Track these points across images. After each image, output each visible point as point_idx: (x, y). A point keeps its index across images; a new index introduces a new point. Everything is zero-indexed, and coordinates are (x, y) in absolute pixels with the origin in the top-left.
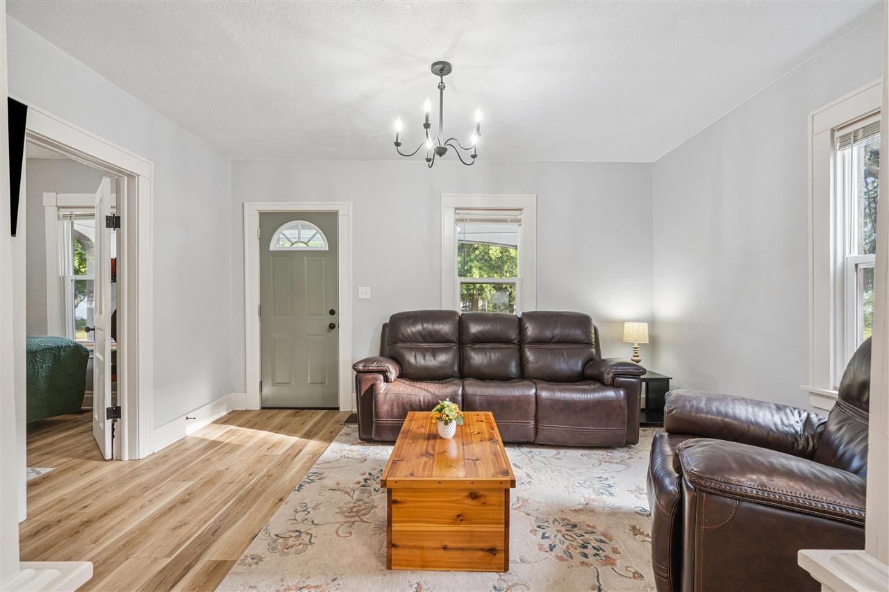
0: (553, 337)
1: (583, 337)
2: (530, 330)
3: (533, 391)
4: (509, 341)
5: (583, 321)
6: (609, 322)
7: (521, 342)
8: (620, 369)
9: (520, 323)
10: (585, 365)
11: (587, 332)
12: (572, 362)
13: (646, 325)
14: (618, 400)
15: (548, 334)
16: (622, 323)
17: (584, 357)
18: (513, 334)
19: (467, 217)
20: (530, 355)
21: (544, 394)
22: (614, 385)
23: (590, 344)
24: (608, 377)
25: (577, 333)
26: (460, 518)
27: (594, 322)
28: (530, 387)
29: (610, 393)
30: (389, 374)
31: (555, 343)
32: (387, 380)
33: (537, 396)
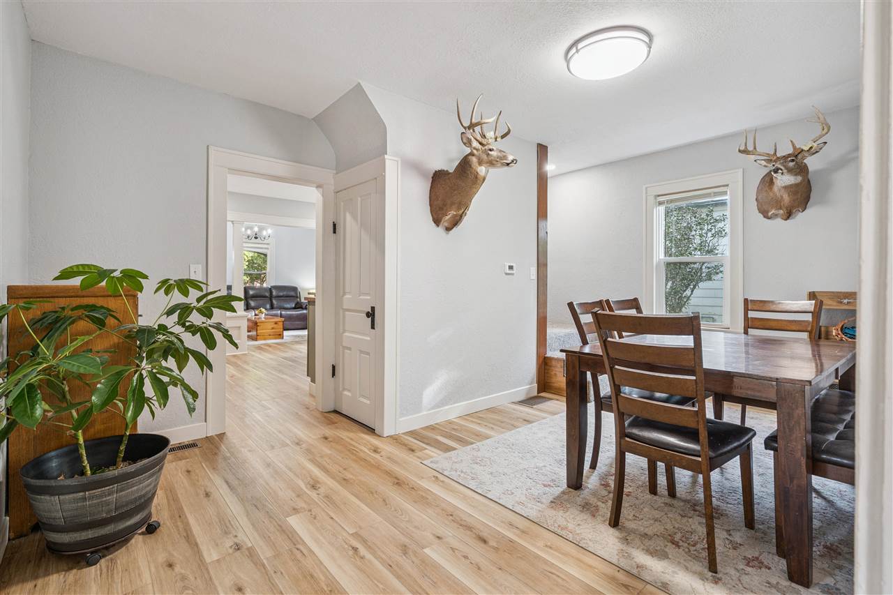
0: (284, 295)
1: (294, 295)
2: (274, 293)
4: (265, 297)
5: (295, 289)
7: (271, 297)
9: (270, 290)
10: (296, 305)
11: (296, 293)
12: (291, 304)
15: (281, 294)
17: (296, 302)
18: (267, 294)
20: (274, 302)
21: (283, 313)
23: (297, 297)
24: (304, 306)
25: (292, 293)
26: (273, 328)
27: (299, 289)
28: (278, 311)
29: (302, 312)
31: (286, 297)
33: (281, 314)
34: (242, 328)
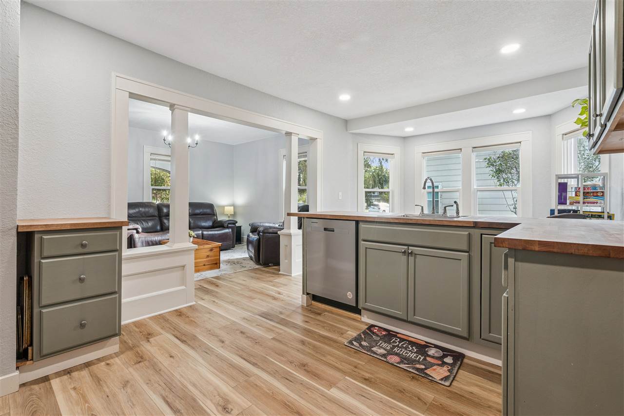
0: (201, 213)
1: (211, 213)
3: (201, 232)
5: (211, 206)
6: (219, 206)
8: (230, 222)
10: (213, 223)
11: (213, 210)
12: (208, 222)
13: (232, 208)
14: (229, 232)
16: (224, 207)
17: (212, 220)
19: (157, 158)
21: (205, 233)
22: (228, 228)
23: (214, 215)
24: (226, 225)
25: (208, 211)
26: (208, 257)
27: (215, 207)
28: (199, 231)
29: (227, 231)
30: (139, 230)
31: (202, 215)
32: (138, 232)
33: (202, 234)
34: (187, 267)
